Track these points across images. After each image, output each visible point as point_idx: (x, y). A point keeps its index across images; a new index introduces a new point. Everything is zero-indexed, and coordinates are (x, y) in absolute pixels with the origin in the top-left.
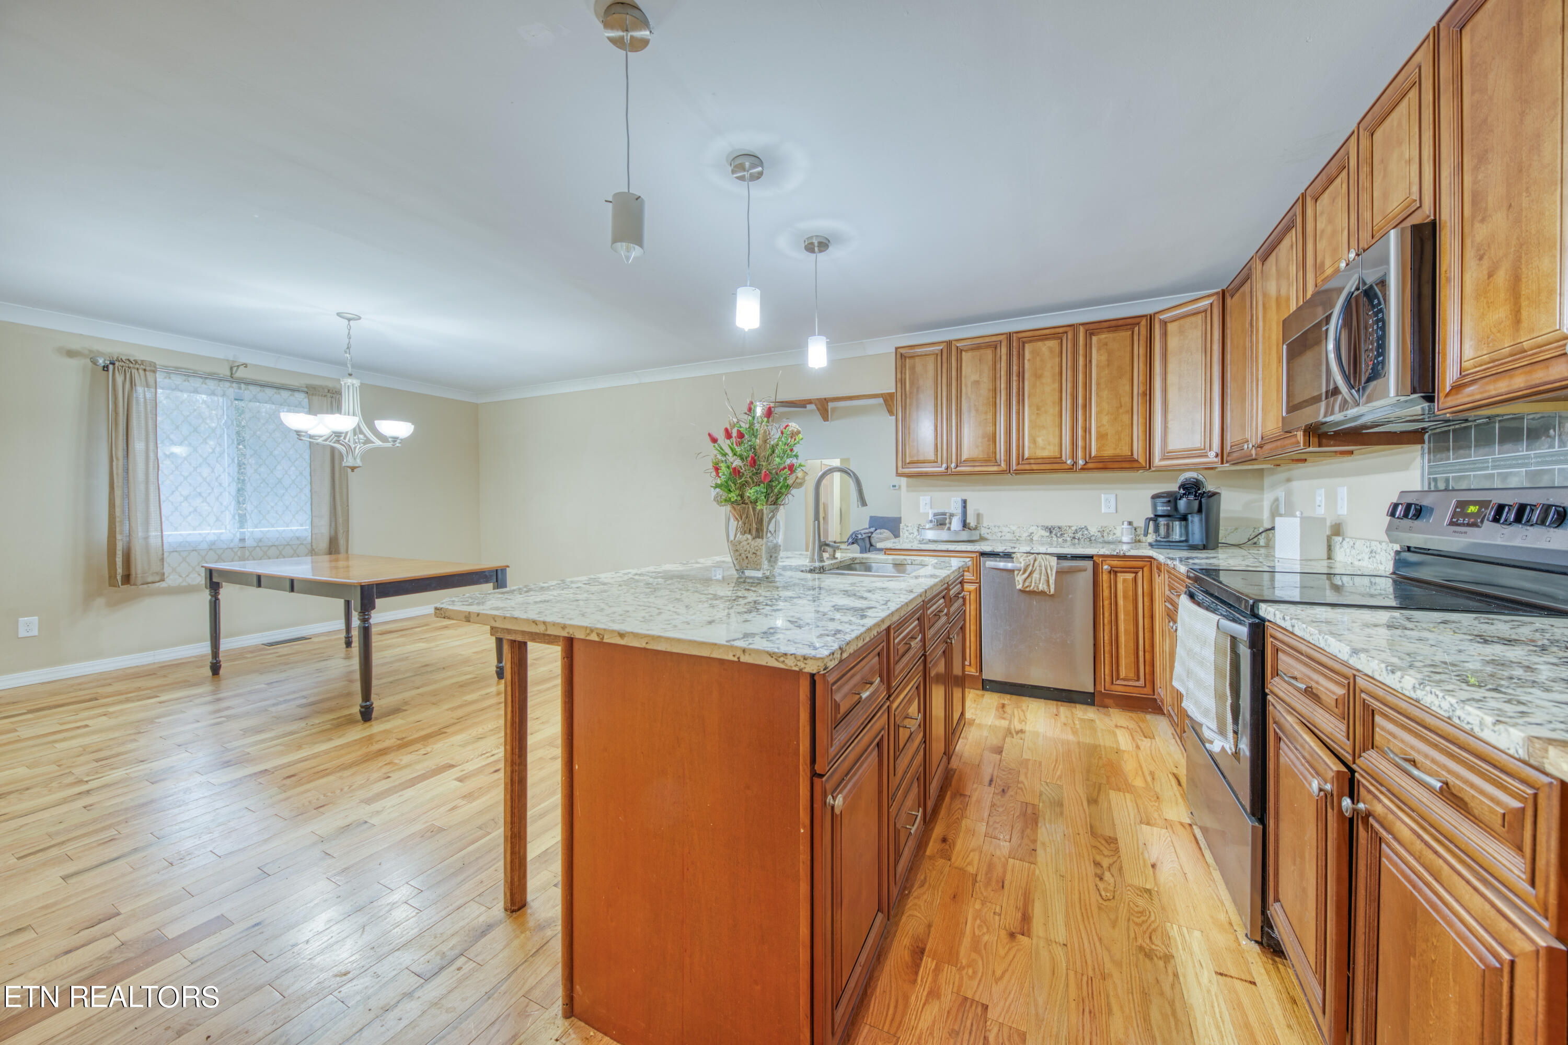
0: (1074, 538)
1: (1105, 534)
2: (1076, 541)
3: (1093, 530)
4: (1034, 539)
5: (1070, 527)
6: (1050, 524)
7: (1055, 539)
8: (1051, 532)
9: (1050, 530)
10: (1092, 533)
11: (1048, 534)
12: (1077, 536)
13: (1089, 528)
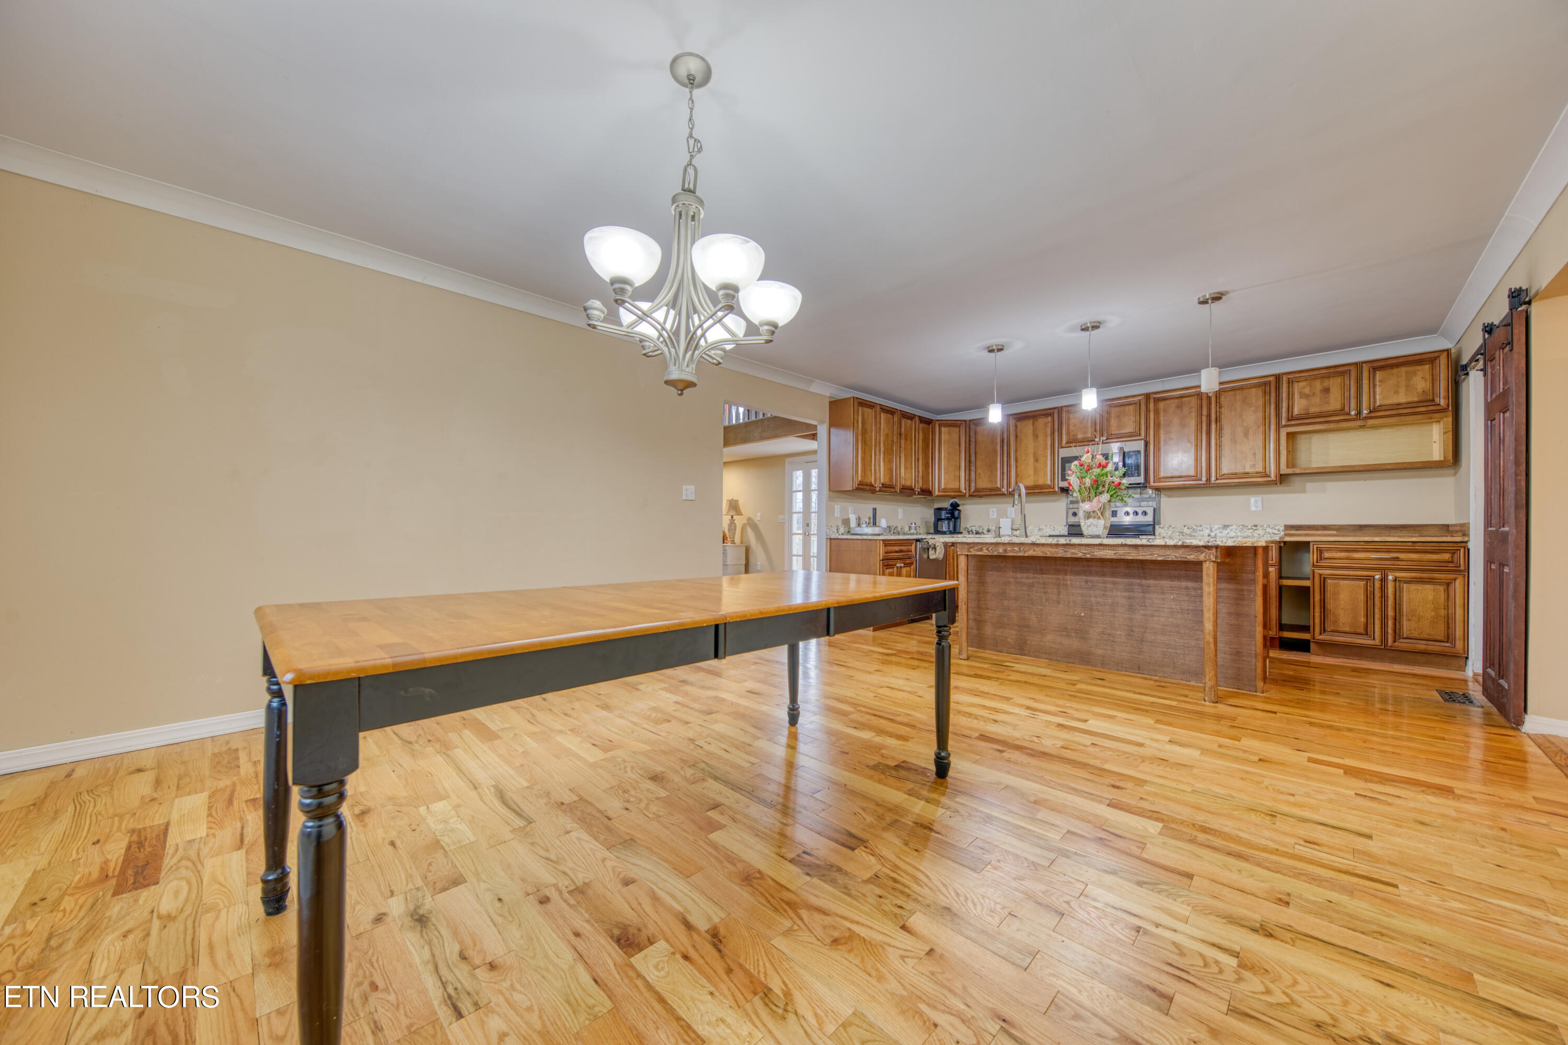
4: (892, 529)
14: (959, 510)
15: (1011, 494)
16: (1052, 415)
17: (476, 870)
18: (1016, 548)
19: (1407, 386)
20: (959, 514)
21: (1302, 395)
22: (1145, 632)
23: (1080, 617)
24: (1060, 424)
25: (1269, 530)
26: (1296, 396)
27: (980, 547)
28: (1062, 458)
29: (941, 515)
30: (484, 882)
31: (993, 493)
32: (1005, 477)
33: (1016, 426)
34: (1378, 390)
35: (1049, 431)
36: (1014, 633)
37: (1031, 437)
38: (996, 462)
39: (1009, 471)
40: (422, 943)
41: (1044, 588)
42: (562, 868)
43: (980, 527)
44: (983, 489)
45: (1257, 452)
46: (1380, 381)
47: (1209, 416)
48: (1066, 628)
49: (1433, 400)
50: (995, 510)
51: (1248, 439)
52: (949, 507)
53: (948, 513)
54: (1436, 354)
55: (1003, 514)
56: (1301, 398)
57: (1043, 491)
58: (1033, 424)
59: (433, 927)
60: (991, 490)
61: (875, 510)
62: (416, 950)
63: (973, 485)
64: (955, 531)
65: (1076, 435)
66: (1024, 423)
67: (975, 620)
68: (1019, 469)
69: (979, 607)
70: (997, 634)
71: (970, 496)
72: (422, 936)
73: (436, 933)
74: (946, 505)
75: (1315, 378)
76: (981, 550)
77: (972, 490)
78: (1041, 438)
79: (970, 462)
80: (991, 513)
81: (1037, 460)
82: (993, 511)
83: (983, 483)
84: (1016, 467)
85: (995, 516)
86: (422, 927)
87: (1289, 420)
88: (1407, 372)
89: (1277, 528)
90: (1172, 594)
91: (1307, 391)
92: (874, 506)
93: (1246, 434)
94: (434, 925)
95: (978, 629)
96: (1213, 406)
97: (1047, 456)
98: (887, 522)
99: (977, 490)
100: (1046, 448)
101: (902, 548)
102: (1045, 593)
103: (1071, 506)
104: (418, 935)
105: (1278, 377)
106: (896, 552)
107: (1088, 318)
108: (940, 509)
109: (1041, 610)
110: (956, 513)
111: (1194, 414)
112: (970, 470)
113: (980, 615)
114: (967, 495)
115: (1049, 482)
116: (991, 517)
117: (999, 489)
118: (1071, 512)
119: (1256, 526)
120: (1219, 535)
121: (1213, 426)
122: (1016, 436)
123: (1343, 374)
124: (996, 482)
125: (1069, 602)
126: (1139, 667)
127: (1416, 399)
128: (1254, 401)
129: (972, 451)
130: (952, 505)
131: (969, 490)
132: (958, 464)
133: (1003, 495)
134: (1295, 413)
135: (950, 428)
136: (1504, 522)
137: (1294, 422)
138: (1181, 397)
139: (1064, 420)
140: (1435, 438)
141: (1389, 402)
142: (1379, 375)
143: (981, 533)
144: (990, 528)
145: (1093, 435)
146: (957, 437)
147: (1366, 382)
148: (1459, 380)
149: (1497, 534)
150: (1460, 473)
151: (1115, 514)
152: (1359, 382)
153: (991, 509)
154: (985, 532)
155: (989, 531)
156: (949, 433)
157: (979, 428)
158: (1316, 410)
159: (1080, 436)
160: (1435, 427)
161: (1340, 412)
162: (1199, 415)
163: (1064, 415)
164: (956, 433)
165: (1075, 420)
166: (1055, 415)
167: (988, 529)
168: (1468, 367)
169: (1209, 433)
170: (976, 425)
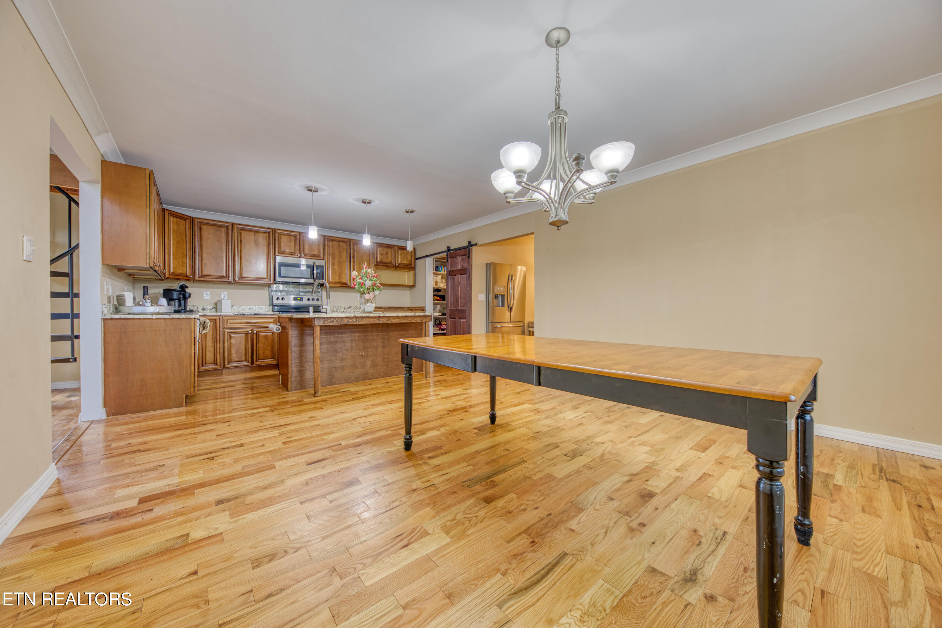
16: (268, 232)
17: (635, 565)
18: (354, 320)
19: (406, 258)
24: (274, 240)
26: (379, 253)
27: (332, 320)
28: (279, 263)
29: (173, 295)
30: (643, 556)
31: (219, 280)
32: (231, 269)
33: (240, 233)
34: (400, 257)
35: (266, 243)
37: (252, 244)
38: (222, 258)
40: (707, 564)
42: (612, 524)
44: (209, 276)
46: (400, 254)
47: (350, 254)
49: (411, 265)
52: (179, 289)
58: (256, 236)
59: (694, 565)
60: (216, 278)
62: (713, 564)
63: (198, 272)
65: (285, 249)
66: (247, 232)
68: (243, 264)
71: (196, 281)
72: (703, 566)
73: (696, 561)
75: (384, 247)
76: (333, 322)
77: (197, 275)
78: (260, 245)
79: (195, 252)
83: (209, 271)
84: (241, 263)
86: (698, 570)
88: (406, 253)
91: (382, 252)
94: (692, 565)
96: (352, 250)
99: (202, 276)
104: (704, 569)
107: (367, 197)
108: (169, 290)
110: (187, 294)
112: (195, 259)
114: (193, 280)
117: (225, 278)
118: (276, 297)
119: (360, 307)
121: (352, 260)
122: (240, 241)
123: (391, 248)
124: (222, 271)
127: (408, 263)
129: (197, 244)
130: (181, 287)
131: (195, 275)
132: (184, 252)
133: (229, 282)
134: (379, 260)
135: (178, 219)
136: (461, 306)
137: (378, 264)
138: (339, 241)
139: (277, 238)
140: (406, 277)
141: (402, 262)
142: (400, 252)
143: (195, 311)
144: (205, 307)
145: (296, 252)
146: (184, 229)
147: (397, 253)
148: (417, 259)
149: (457, 310)
150: (414, 290)
151: (302, 299)
152: (395, 252)
153: (205, 293)
154: (200, 310)
155: (204, 309)
156: (177, 224)
157: (204, 227)
158: (384, 260)
159: (288, 251)
160: (406, 273)
161: (391, 263)
162: (346, 253)
163: (277, 235)
164: (183, 225)
165: (284, 239)
166: (271, 233)
167: (203, 308)
168: (427, 256)
169: (350, 263)
170: (202, 223)
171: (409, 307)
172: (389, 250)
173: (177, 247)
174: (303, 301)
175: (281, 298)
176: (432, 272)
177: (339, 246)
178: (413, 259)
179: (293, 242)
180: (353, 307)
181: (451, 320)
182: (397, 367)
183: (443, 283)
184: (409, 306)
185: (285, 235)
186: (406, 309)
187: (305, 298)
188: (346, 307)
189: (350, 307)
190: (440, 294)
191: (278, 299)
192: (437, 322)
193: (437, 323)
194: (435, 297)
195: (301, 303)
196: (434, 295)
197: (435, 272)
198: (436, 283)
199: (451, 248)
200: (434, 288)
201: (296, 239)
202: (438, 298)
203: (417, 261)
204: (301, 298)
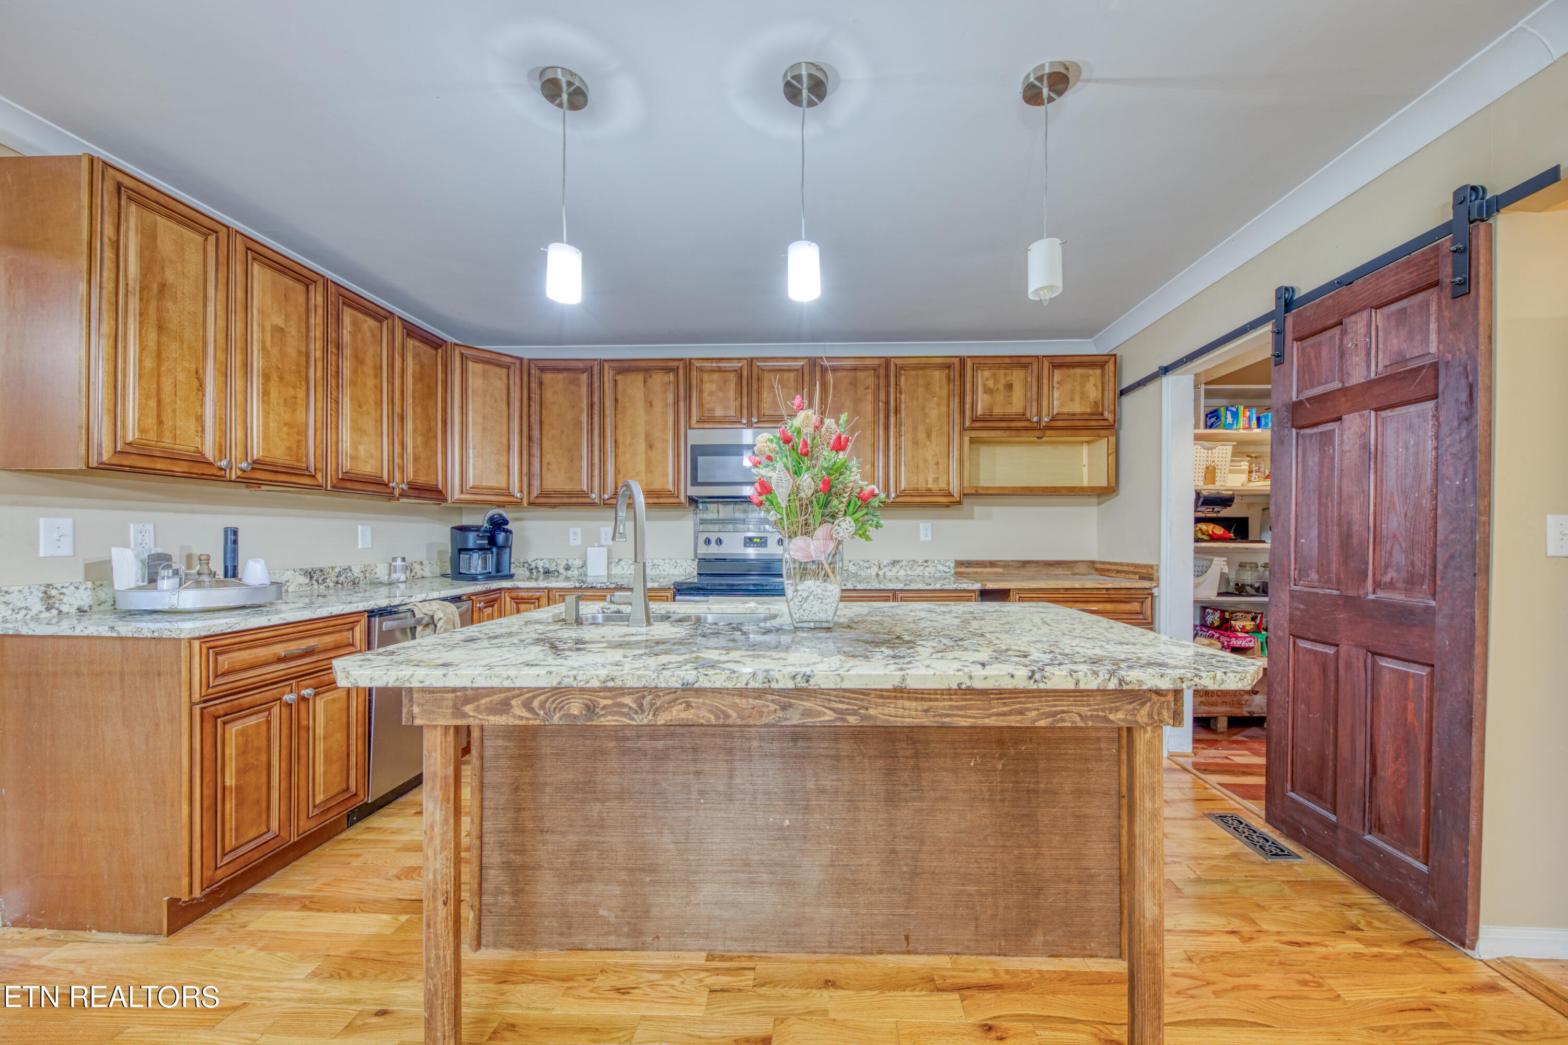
0: (337, 583)
1: (368, 575)
2: (340, 586)
3: (357, 571)
4: (289, 590)
5: (333, 568)
6: (308, 567)
7: (316, 586)
8: (311, 578)
9: (310, 574)
10: (356, 575)
11: (307, 581)
12: (342, 579)
13: (353, 568)
14: (506, 531)
15: (609, 504)
16: (675, 370)
19: (1082, 393)
20: (507, 539)
21: (989, 391)
22: (920, 851)
23: (781, 829)
24: (689, 388)
25: (940, 567)
26: (980, 390)
28: (693, 447)
29: (465, 540)
31: (574, 500)
32: (596, 472)
33: (615, 381)
34: (1056, 394)
35: (670, 398)
36: (618, 890)
37: (640, 405)
38: (581, 445)
39: (603, 462)
41: (695, 761)
43: (551, 560)
44: (556, 492)
45: (940, 460)
46: (1058, 383)
47: (887, 403)
48: (747, 864)
49: (1102, 414)
50: (579, 530)
51: (930, 441)
52: (486, 525)
53: (482, 538)
54: (1106, 358)
55: (592, 540)
56: (985, 393)
57: (661, 501)
58: (645, 382)
60: (570, 494)
61: (232, 537)
63: (536, 483)
64: (499, 572)
65: (712, 410)
66: (630, 377)
67: (507, 866)
68: (621, 459)
69: (518, 828)
70: (570, 898)
71: (530, 504)
74: (479, 519)
75: (999, 366)
77: (535, 492)
78: (658, 406)
79: (530, 439)
80: (572, 536)
81: (650, 447)
82: (575, 533)
83: (556, 481)
84: (616, 455)
85: (579, 542)
87: (973, 421)
88: (1081, 375)
89: (947, 564)
90: (972, 756)
91: (991, 383)
92: (232, 521)
93: (929, 435)
95: (517, 893)
96: (892, 390)
97: (667, 441)
98: (270, 569)
99: (543, 494)
100: (665, 427)
101: (312, 642)
102: (698, 773)
103: (701, 528)
105: (962, 360)
106: (281, 660)
108: (463, 529)
109: (688, 820)
110: (501, 537)
111: (870, 397)
112: (530, 455)
113: (522, 852)
114: (525, 503)
115: (670, 487)
116: (572, 543)
117: (584, 494)
118: (702, 537)
119: (926, 561)
120: (888, 574)
121: (892, 419)
122: (616, 400)
123: (1025, 366)
124: (580, 481)
125: (755, 793)
126: (907, 938)
127: (1088, 410)
128: (937, 389)
129: (535, 419)
130: (492, 520)
131: (529, 493)
132: (505, 441)
133: (593, 504)
134: (979, 412)
135: (487, 367)
136: (1377, 586)
137: (977, 425)
138: (855, 369)
139: (694, 382)
140: (1085, 461)
141: (1065, 410)
142: (1058, 375)
143: (553, 572)
144: (570, 563)
145: (738, 414)
146: (504, 387)
147: (1045, 381)
148: (1122, 393)
149: (1352, 603)
150: (1112, 503)
151: (763, 542)
152: (1039, 379)
153: (572, 530)
154: (562, 571)
155: (568, 568)
156: (485, 376)
157: (548, 377)
158: (998, 411)
159: (719, 412)
160: (1085, 448)
161: (1022, 417)
162: (876, 400)
163: (694, 373)
164: (500, 379)
165: (710, 384)
166: (681, 372)
167: (567, 564)
168: (1166, 370)
169: (887, 429)
170: (543, 370)
171: (1093, 562)
172: (1017, 376)
173: (484, 430)
174: (766, 546)
175: (713, 540)
176: (1190, 431)
177: (854, 383)
178: (1110, 395)
179: (732, 386)
180: (904, 563)
181: (1302, 644)
182: (962, 911)
183: (1241, 472)
184: (1095, 557)
185: (713, 371)
186: (1082, 569)
187: (773, 540)
188: (885, 562)
189: (894, 563)
190: (1225, 513)
191: (708, 542)
192: (1214, 618)
193: (1209, 619)
194: (1203, 526)
195: (763, 551)
196: (1198, 520)
197: (1202, 431)
198: (1210, 473)
199: (1303, 288)
200: (1198, 494)
201: (741, 377)
202: (1219, 531)
203: (1126, 400)
204: (761, 538)
